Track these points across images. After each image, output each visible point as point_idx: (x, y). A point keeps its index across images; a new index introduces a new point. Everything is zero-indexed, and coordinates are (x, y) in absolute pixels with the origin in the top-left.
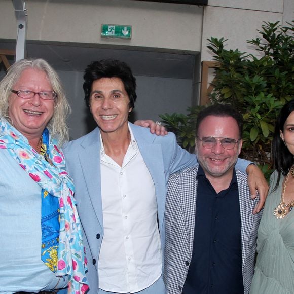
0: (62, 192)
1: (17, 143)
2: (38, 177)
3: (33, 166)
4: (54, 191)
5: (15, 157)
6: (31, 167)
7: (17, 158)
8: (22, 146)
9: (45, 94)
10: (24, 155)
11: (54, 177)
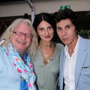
0: (30, 80)
1: (15, 54)
2: (21, 71)
3: (20, 65)
4: (27, 79)
5: (12, 60)
6: (19, 66)
7: (13, 60)
8: (17, 55)
9: (28, 35)
10: (17, 60)
11: (28, 73)
